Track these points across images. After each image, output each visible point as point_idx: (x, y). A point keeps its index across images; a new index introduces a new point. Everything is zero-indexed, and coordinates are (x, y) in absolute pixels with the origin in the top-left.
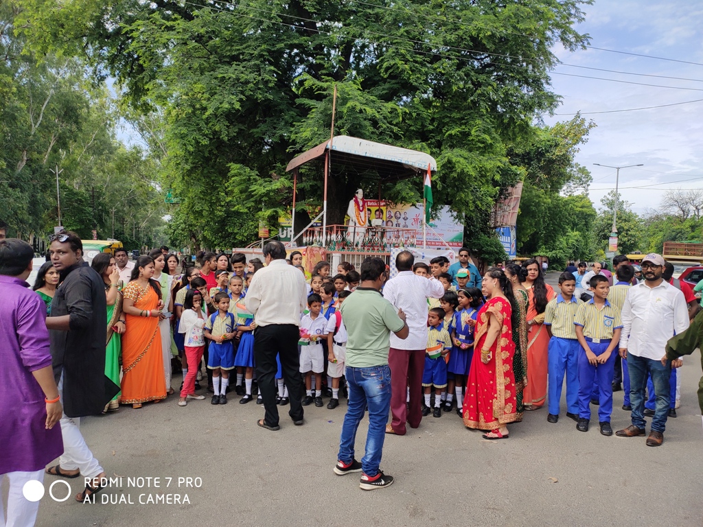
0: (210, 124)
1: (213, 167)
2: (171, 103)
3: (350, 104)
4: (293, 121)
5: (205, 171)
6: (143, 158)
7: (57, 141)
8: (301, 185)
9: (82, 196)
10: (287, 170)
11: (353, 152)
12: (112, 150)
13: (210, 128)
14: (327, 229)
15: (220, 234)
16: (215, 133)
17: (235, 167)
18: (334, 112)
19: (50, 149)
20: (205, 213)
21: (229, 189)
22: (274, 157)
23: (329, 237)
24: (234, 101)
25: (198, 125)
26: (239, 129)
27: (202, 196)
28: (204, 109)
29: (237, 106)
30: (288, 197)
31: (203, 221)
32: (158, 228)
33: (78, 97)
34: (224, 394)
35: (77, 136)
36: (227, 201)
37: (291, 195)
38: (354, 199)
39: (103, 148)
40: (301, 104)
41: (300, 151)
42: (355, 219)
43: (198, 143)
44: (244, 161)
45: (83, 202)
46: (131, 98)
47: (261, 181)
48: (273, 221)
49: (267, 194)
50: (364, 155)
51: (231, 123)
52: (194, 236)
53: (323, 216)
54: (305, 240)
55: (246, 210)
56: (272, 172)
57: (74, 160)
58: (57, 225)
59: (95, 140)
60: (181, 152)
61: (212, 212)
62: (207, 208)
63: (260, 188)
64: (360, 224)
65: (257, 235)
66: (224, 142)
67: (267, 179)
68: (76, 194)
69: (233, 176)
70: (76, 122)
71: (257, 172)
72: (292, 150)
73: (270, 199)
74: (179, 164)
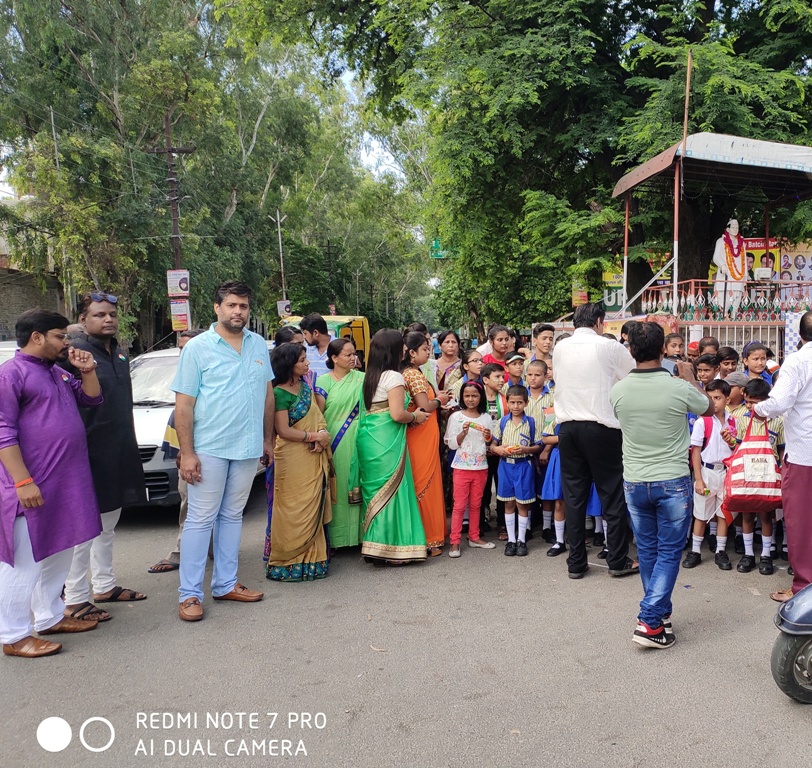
0: (495, 132)
1: (499, 198)
2: (435, 103)
3: (714, 80)
4: (622, 117)
5: (488, 206)
6: (397, 193)
7: (277, 174)
8: (637, 219)
9: (314, 254)
10: (614, 196)
11: (720, 159)
12: (353, 184)
13: (495, 138)
14: (680, 287)
15: (513, 304)
16: (501, 144)
17: (532, 196)
18: (688, 94)
19: (267, 186)
20: (489, 271)
21: (525, 232)
22: (594, 177)
23: (683, 300)
24: (530, 91)
25: (476, 133)
26: (538, 135)
27: (483, 245)
28: (485, 108)
29: (534, 99)
30: (616, 239)
31: (487, 284)
32: (421, 299)
33: (303, 105)
34: (523, 541)
35: (304, 164)
36: (523, 251)
37: (621, 235)
38: (724, 236)
39: (341, 180)
40: (634, 88)
41: (635, 163)
42: (725, 269)
43: (475, 160)
44: (548, 187)
45: (315, 263)
46: (378, 100)
47: (573, 215)
48: (594, 278)
49: (583, 236)
50: (739, 162)
51: (526, 126)
52: (473, 308)
53: (672, 266)
54: (644, 306)
55: (552, 264)
56: (592, 201)
57: (301, 200)
58: (282, 299)
59: (328, 169)
60: (451, 180)
61: (499, 270)
62: (492, 264)
63: (572, 226)
64: (734, 276)
65: (569, 303)
66: (514, 157)
67: (582, 212)
68: (306, 251)
69: (530, 211)
70: (303, 144)
71: (567, 202)
72: (620, 162)
73: (588, 243)
74: (449, 196)
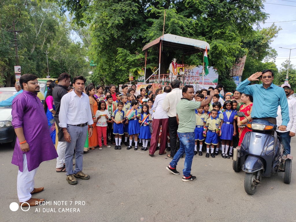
0: (110, 31)
1: (110, 50)
2: (93, 22)
3: (172, 20)
4: (145, 29)
5: (108, 51)
6: (81, 47)
7: (46, 40)
8: (149, 58)
9: (57, 63)
10: (143, 50)
11: (172, 41)
12: (68, 44)
13: (110, 32)
14: (160, 76)
15: (113, 79)
16: (111, 34)
17: (120, 50)
18: (164, 24)
19: (43, 44)
20: (107, 70)
21: (118, 59)
22: (136, 45)
23: (161, 79)
24: (120, 20)
25: (104, 31)
26: (122, 32)
27: (106, 62)
28: (107, 24)
29: (122, 22)
30: (143, 62)
31: (106, 73)
32: (87, 77)
33: (54, 21)
34: (120, 145)
35: (54, 38)
36: (116, 65)
37: (144, 61)
38: (172, 63)
39: (65, 43)
40: (148, 21)
41: (149, 42)
42: (172, 72)
43: (104, 39)
44: (124, 47)
45: (57, 66)
46: (76, 20)
47: (131, 55)
48: (136, 73)
49: (134, 61)
50: (177, 42)
51: (118, 30)
52: (102, 80)
53: (158, 70)
54: (150, 81)
55: (125, 69)
56: (136, 52)
57: (53, 48)
58: (48, 75)
59: (61, 39)
60: (97, 43)
61: (110, 69)
62: (108, 68)
63: (131, 58)
64: (174, 74)
65: (128, 79)
66: (115, 38)
67: (133, 55)
68: (55, 62)
69: (119, 54)
70: (54, 32)
71: (129, 52)
72: (145, 42)
73: (135, 63)
74: (96, 48)
